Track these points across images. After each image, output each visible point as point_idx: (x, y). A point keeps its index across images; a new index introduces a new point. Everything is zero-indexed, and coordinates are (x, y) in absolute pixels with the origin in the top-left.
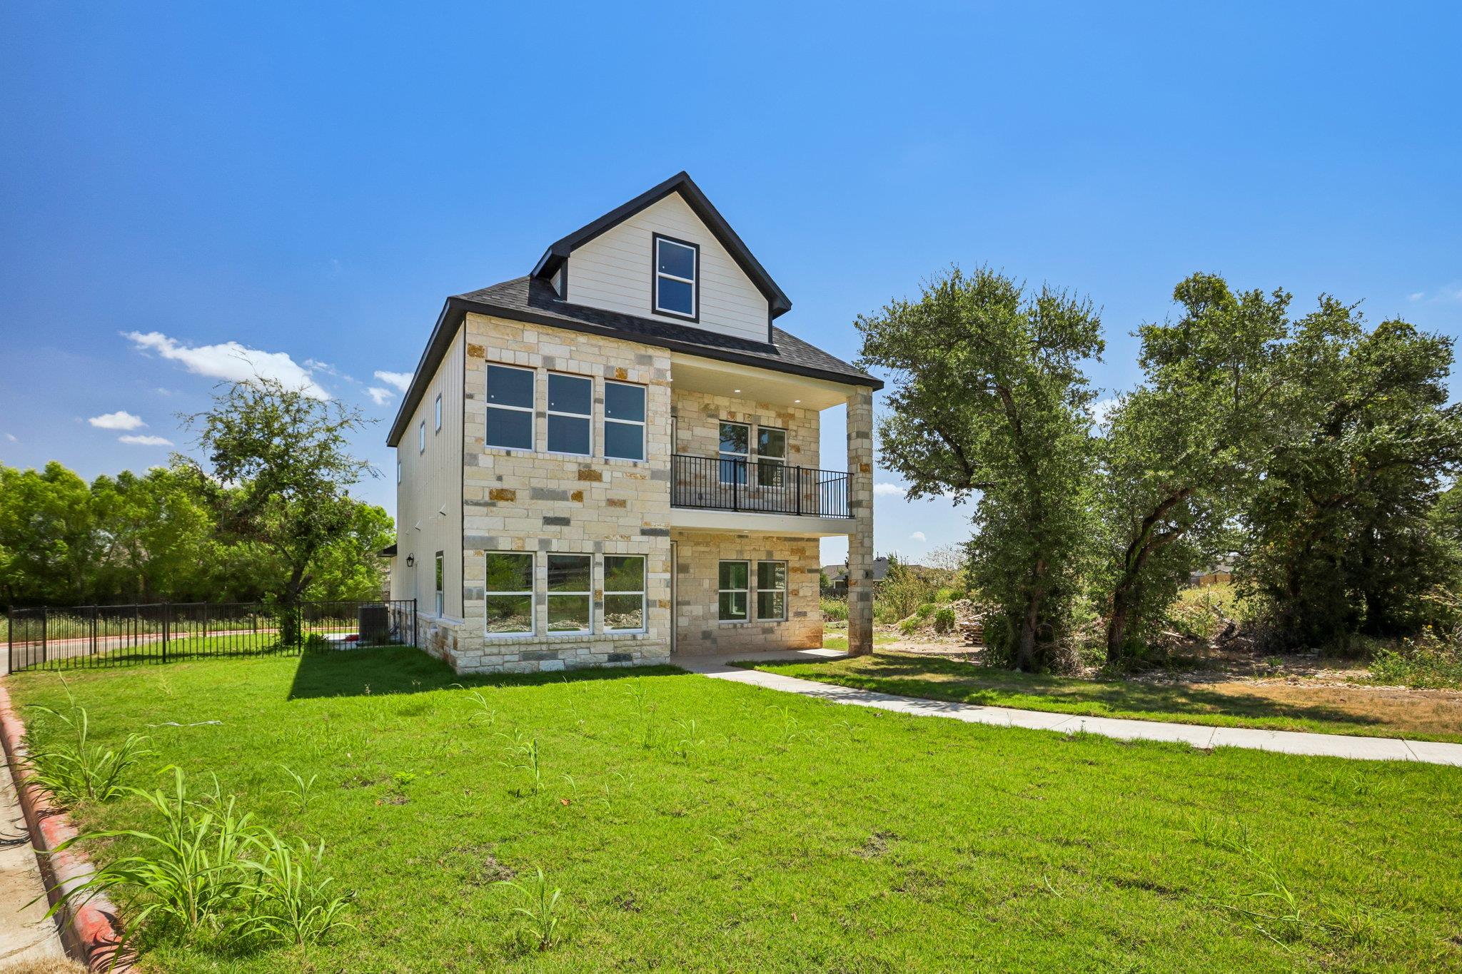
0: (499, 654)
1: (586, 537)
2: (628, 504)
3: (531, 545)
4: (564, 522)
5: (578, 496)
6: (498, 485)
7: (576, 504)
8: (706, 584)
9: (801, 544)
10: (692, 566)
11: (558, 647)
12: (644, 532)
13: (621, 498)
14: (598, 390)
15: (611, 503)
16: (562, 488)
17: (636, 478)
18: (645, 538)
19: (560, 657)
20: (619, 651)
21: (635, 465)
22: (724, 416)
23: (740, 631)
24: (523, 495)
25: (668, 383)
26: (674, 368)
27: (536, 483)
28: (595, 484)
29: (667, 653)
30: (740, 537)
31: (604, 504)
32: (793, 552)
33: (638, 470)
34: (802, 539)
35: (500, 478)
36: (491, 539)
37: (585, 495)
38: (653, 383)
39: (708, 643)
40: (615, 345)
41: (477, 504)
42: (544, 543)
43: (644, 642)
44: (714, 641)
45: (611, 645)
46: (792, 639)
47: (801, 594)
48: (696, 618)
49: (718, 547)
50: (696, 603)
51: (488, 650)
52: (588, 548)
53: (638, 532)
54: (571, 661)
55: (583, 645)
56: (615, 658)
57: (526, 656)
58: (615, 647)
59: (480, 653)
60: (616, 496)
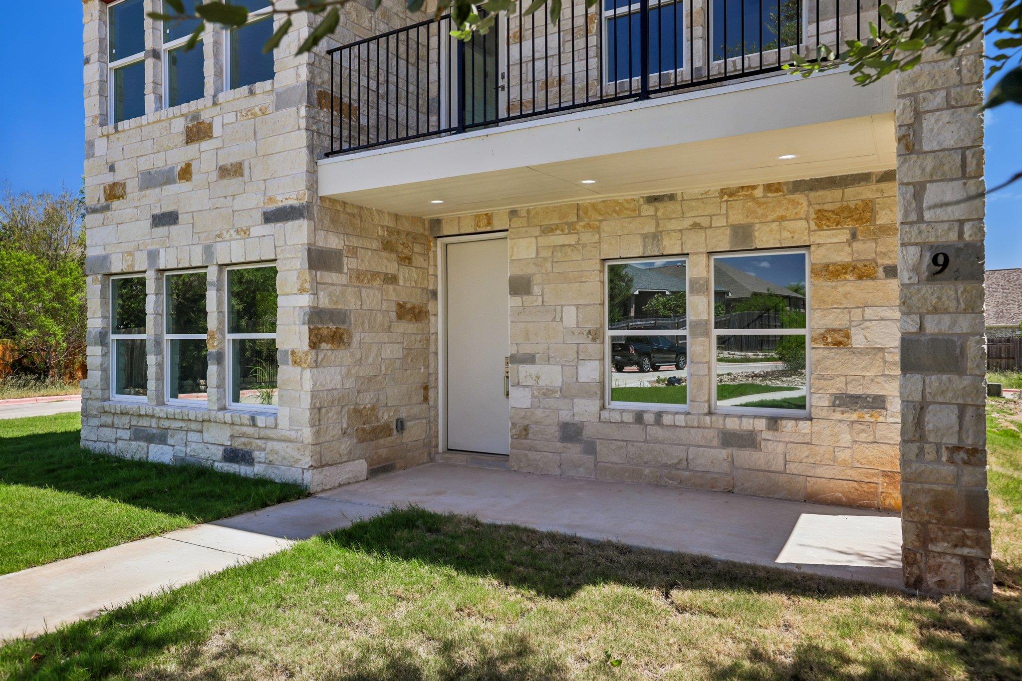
0: (112, 426)
1: (196, 240)
2: (246, 172)
3: (141, 263)
4: (170, 218)
5: (186, 173)
6: (109, 178)
7: (183, 187)
8: (570, 317)
9: (862, 194)
10: (537, 279)
11: (166, 424)
12: (271, 217)
13: (234, 160)
15: (225, 172)
16: (170, 164)
17: (255, 116)
18: (270, 228)
19: (170, 441)
20: (238, 444)
21: (251, 92)
24: (132, 186)
27: (145, 165)
28: (205, 145)
29: (307, 461)
30: (655, 199)
31: (214, 176)
33: (257, 101)
35: (112, 169)
36: (107, 260)
37: (194, 168)
39: (574, 451)
41: (95, 212)
43: (269, 433)
44: (590, 448)
45: (228, 432)
48: (547, 393)
49: (597, 230)
50: (548, 360)
51: (105, 420)
52: (197, 257)
53: (258, 216)
54: (181, 451)
55: (194, 426)
56: (232, 455)
57: (141, 435)
58: (232, 436)
59: (97, 422)
60: (227, 160)
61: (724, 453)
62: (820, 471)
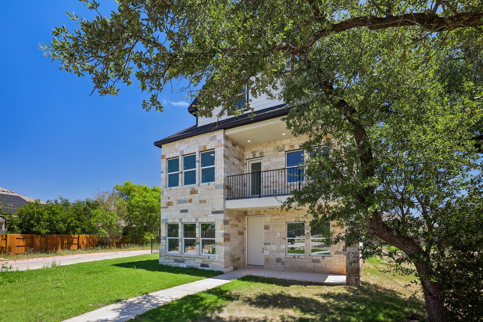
0: (168, 259)
1: (193, 216)
2: (207, 202)
3: (177, 221)
4: (186, 211)
5: (190, 201)
6: (168, 201)
7: (190, 204)
8: (278, 235)
10: (271, 226)
11: (184, 258)
12: (213, 213)
13: (204, 199)
14: (198, 158)
15: (201, 202)
16: (186, 198)
17: (210, 190)
18: (213, 215)
19: (185, 262)
20: (204, 263)
21: (209, 184)
22: (287, 148)
23: (298, 260)
24: (175, 203)
25: (222, 145)
26: (226, 138)
27: (178, 198)
28: (196, 195)
29: (223, 266)
31: (198, 202)
33: (210, 186)
35: (169, 198)
36: (167, 219)
37: (193, 200)
38: (216, 147)
39: (279, 264)
40: (202, 137)
41: (163, 208)
42: (181, 220)
43: (213, 260)
44: (283, 263)
45: (202, 260)
48: (273, 251)
49: (285, 216)
50: (273, 244)
51: (166, 257)
52: (193, 221)
53: (211, 212)
54: (189, 265)
55: (192, 259)
56: (203, 265)
57: (176, 261)
58: (203, 261)
59: (164, 258)
60: (202, 199)
61: (313, 264)
62: (333, 267)
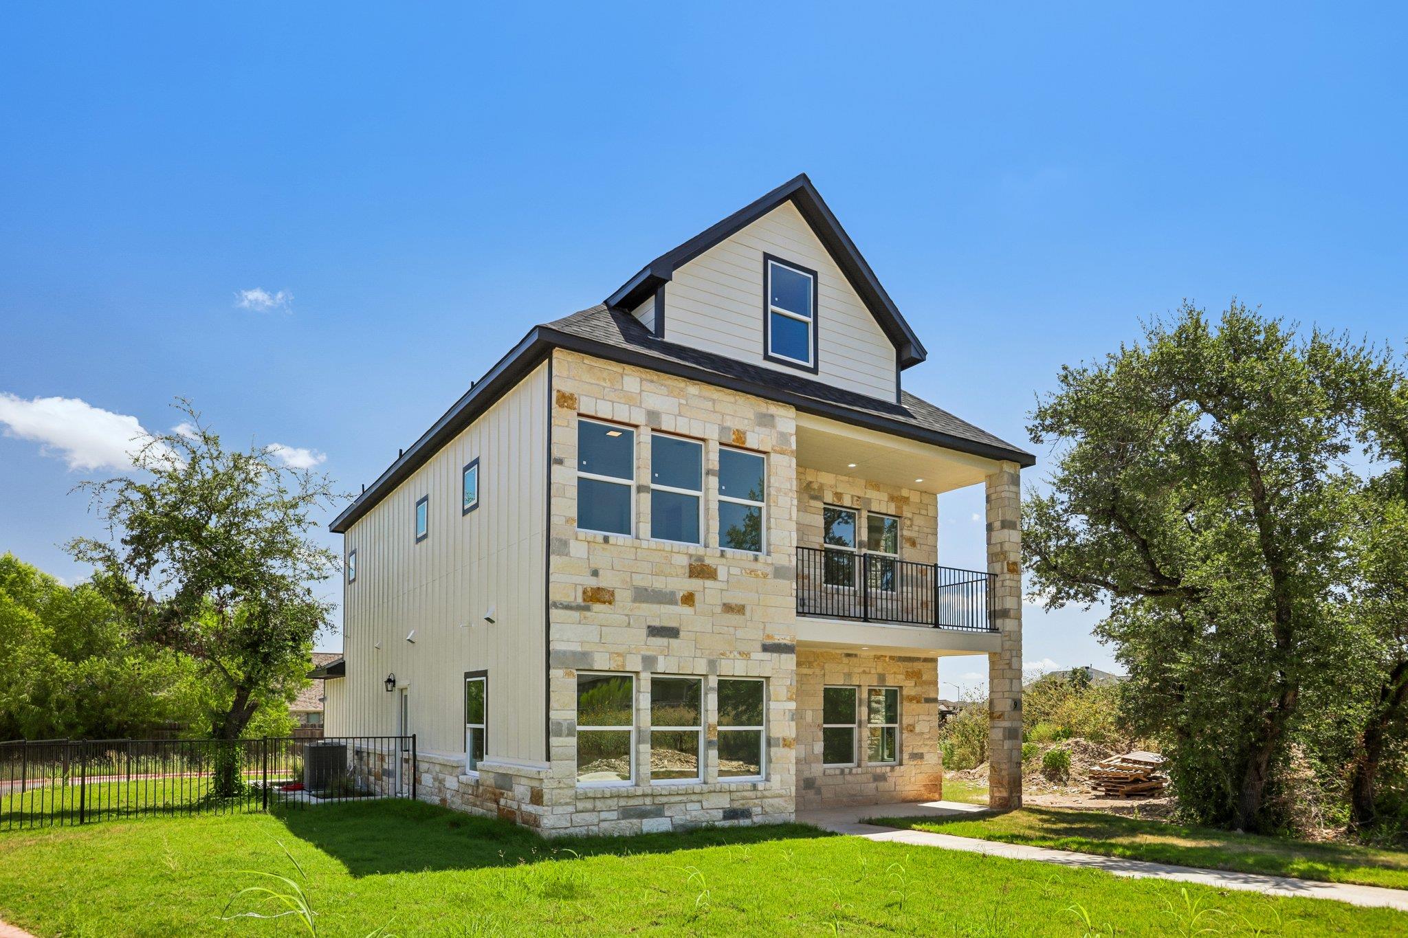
0: (594, 810)
1: (699, 653)
2: (748, 612)
3: (632, 665)
4: (672, 633)
5: (689, 599)
6: (593, 582)
7: (686, 610)
8: (809, 717)
9: (918, 666)
11: (664, 800)
12: (766, 648)
13: (739, 602)
14: (711, 458)
15: (728, 608)
16: (670, 588)
17: (757, 576)
18: (767, 656)
19: (667, 813)
20: (737, 805)
21: (756, 559)
22: (829, 498)
23: (849, 778)
24: (623, 597)
25: (792, 452)
26: (799, 431)
27: (640, 581)
28: (709, 583)
29: (792, 808)
30: (848, 655)
31: (719, 609)
32: (909, 675)
33: (758, 565)
34: (918, 659)
35: (595, 573)
36: (585, 655)
37: (698, 597)
38: (775, 451)
40: (732, 399)
41: (568, 607)
42: (649, 661)
43: (766, 793)
45: (727, 797)
46: (908, 788)
47: (917, 730)
49: (823, 668)
51: (580, 805)
52: (701, 667)
53: (759, 647)
54: (680, 818)
55: (694, 798)
56: (731, 814)
57: (626, 813)
58: (732, 800)
59: (571, 809)
60: (735, 598)
61: (874, 784)
